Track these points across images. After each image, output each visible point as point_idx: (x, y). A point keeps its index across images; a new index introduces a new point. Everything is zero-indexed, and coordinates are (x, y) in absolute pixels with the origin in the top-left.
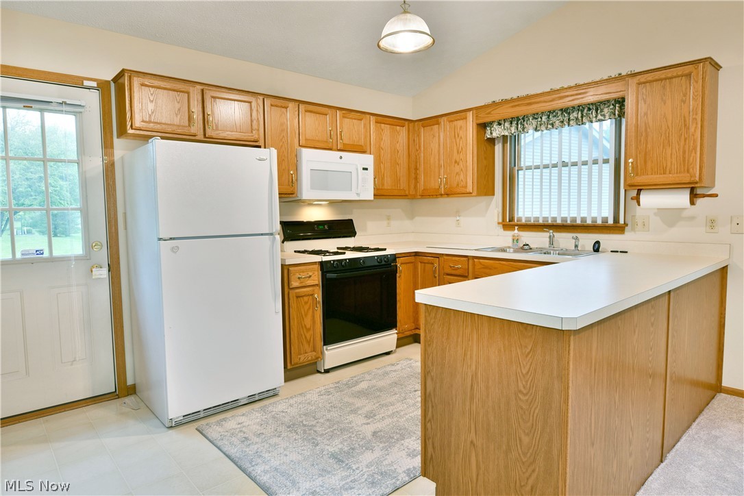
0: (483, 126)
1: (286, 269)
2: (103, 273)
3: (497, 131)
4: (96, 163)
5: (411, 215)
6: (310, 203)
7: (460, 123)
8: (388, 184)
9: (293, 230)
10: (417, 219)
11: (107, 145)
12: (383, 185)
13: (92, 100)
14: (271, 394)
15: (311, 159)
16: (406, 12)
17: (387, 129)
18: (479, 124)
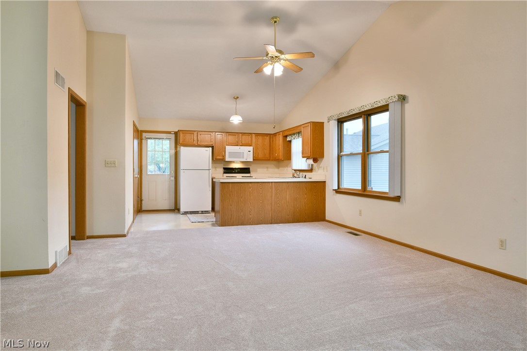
0: (286, 136)
2: (173, 179)
3: (288, 139)
4: (173, 152)
5: (278, 167)
6: (233, 162)
7: (279, 136)
8: (261, 156)
9: (228, 170)
10: (280, 168)
11: (176, 147)
12: (258, 156)
13: (173, 136)
14: (207, 212)
15: (229, 149)
16: (236, 114)
17: (260, 138)
18: (284, 136)
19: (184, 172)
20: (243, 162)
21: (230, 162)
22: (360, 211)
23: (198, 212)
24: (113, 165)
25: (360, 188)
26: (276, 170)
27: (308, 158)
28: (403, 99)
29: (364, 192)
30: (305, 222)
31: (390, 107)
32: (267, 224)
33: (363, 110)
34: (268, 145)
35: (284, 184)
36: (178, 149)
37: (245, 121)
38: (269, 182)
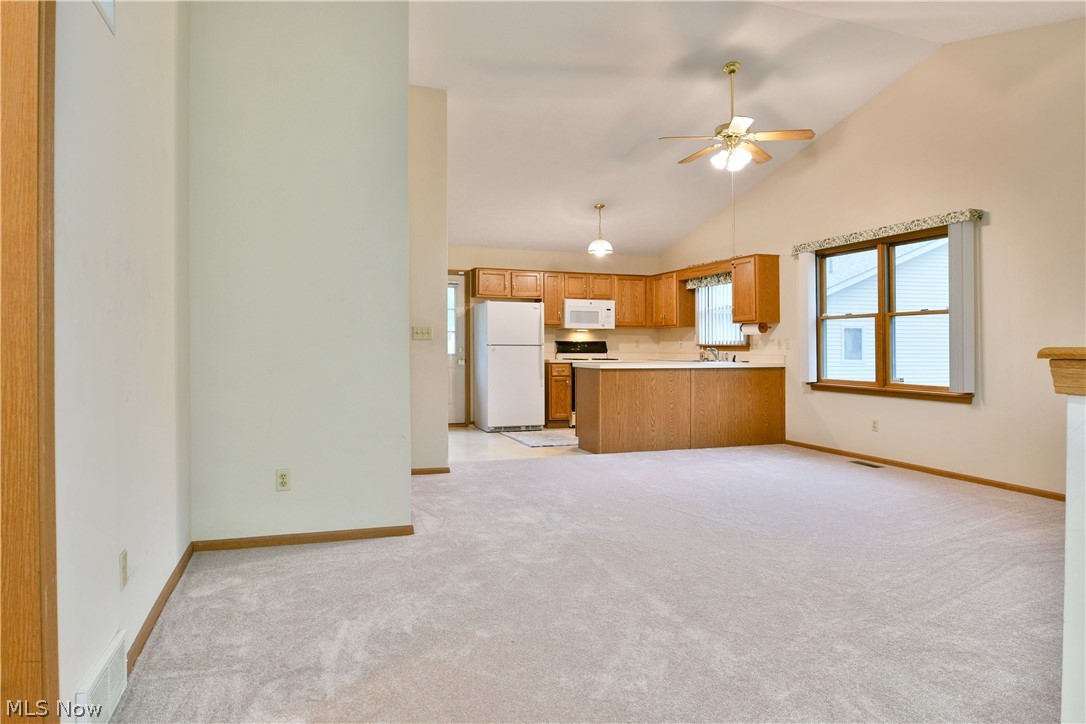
0: (686, 281)
1: (548, 365)
2: (462, 363)
3: (690, 286)
4: (462, 310)
5: (658, 341)
6: (575, 331)
7: (670, 279)
8: (628, 319)
9: (564, 347)
10: (662, 343)
11: (467, 302)
12: (623, 319)
13: (461, 280)
15: (571, 305)
16: (600, 238)
17: (628, 283)
18: (680, 281)
19: (494, 350)
20: (591, 331)
21: (569, 330)
22: (874, 423)
23: (520, 427)
24: (426, 336)
25: (874, 380)
26: (654, 346)
27: (744, 323)
28: (978, 217)
29: (884, 386)
30: (749, 444)
31: (951, 231)
32: (682, 448)
33: (885, 235)
34: (643, 298)
35: (712, 372)
36: (472, 305)
37: (618, 252)
38: (686, 369)
